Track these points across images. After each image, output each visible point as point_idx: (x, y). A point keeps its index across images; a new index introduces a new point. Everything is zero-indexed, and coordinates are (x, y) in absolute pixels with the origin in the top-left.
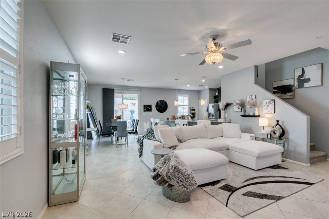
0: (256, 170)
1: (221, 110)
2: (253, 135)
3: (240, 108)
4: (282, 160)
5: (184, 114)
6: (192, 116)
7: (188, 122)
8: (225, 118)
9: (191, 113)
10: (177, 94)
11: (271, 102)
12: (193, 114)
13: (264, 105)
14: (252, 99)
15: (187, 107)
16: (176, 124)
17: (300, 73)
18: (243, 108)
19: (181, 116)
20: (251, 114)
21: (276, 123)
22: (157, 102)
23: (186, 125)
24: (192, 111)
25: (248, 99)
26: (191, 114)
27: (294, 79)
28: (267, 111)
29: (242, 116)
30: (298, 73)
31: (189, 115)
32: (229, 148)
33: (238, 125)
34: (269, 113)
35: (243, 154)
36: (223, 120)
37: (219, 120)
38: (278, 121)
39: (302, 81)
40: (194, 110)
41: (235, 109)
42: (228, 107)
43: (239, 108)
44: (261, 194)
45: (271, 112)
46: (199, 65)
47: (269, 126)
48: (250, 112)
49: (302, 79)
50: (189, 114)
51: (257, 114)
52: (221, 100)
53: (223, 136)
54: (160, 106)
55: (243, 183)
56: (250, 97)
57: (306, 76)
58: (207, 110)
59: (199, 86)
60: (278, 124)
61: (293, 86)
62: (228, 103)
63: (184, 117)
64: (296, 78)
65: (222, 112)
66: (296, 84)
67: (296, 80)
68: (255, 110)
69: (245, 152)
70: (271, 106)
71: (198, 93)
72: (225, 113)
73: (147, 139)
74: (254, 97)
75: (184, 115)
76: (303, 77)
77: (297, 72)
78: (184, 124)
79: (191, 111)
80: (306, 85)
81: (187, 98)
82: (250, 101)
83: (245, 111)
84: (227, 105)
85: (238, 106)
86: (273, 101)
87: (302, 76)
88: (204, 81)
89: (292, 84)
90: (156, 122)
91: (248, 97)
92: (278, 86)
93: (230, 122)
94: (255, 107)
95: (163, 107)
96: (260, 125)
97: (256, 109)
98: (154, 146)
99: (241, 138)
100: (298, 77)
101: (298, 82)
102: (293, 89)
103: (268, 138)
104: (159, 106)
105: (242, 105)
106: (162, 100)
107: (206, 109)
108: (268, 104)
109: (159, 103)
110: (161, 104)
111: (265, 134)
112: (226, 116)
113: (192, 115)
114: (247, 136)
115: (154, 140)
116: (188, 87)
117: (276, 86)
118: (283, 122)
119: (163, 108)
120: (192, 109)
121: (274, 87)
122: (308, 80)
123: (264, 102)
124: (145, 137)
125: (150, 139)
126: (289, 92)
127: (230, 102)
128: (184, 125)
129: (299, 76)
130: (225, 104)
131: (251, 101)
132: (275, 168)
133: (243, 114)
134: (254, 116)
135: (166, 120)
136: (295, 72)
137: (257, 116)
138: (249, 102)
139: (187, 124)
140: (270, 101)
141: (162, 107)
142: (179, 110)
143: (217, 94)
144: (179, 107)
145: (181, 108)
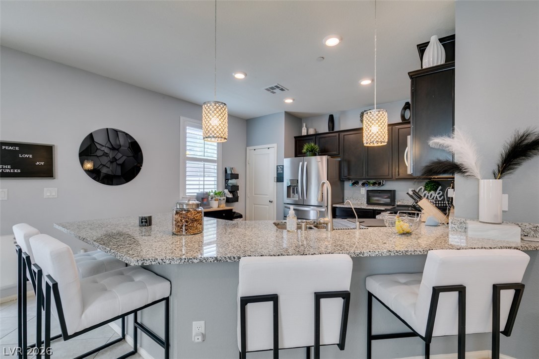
5: (208, 191)
6: (230, 196)
9: (226, 188)
10: (182, 118)
12: (234, 190)
15: (214, 166)
22: (91, 136)
24: (230, 181)
26: (226, 191)
31: (220, 194)
40: (236, 176)
50: (221, 190)
54: (106, 154)
58: (280, 179)
63: (205, 202)
71: (247, 126)
75: (206, 193)
79: (227, 180)
95: (120, 162)
104: (99, 153)
106: (116, 132)
107: (276, 175)
109: (100, 139)
110: (113, 149)
113: (230, 192)
119: (120, 165)
120: (231, 174)
141: (114, 159)
142: (188, 174)
143: (304, 132)
144: (189, 164)
145: (194, 169)
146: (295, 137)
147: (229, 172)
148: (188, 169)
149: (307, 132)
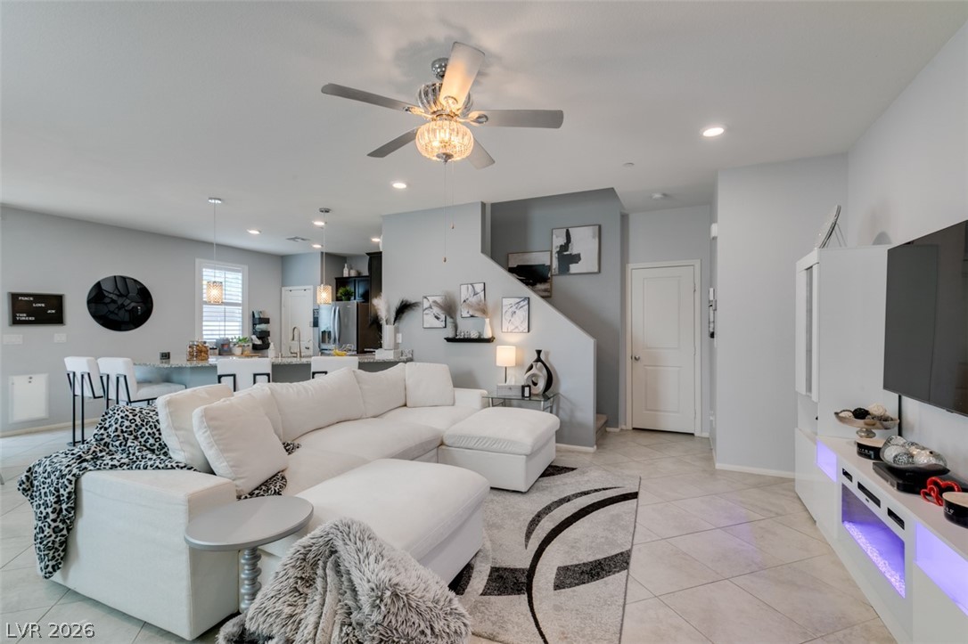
0: (525, 493)
1: (383, 322)
2: (485, 392)
3: (442, 317)
4: (557, 447)
5: (230, 337)
6: (258, 342)
7: (274, 366)
8: (396, 346)
9: (254, 333)
10: (197, 261)
11: (522, 303)
12: (264, 336)
13: (504, 311)
14: (475, 294)
15: (238, 310)
16: (220, 377)
17: (562, 241)
18: (452, 317)
19: (216, 344)
20: (474, 335)
21: (536, 356)
22: (98, 285)
23: (266, 377)
24: (258, 326)
25: (465, 293)
26: (254, 337)
27: (551, 252)
28: (511, 327)
29: (449, 340)
30: (559, 240)
31: (244, 340)
32: (446, 442)
33: (445, 367)
34: (517, 330)
35: (490, 453)
36: (392, 352)
37: (380, 355)
38: (539, 352)
39: (567, 258)
40: (267, 321)
41: (427, 321)
42: (405, 314)
43: (438, 318)
44: (587, 564)
45: (521, 329)
46: (369, 155)
47: (519, 365)
48: (468, 328)
49: (565, 253)
50: (246, 336)
51: (487, 334)
52: (380, 290)
53: (405, 405)
54: (113, 301)
55: (526, 546)
56: (470, 287)
57: (574, 250)
58: (316, 324)
59: (294, 239)
60: (539, 360)
61: (549, 268)
62: (407, 301)
63: (226, 348)
64: (555, 251)
65: (388, 331)
66: (555, 264)
67: (555, 255)
68: (485, 322)
69: (495, 446)
70: (522, 313)
71: (282, 264)
72: (397, 331)
73: (113, 467)
74: (479, 288)
75: (227, 339)
76: (567, 251)
77: (557, 237)
78: (255, 375)
79: (254, 324)
80: (574, 268)
81: (239, 276)
82: (470, 299)
83: (456, 327)
84: (404, 309)
85: (436, 310)
86: (526, 302)
87: (565, 247)
88: (319, 223)
89: (548, 263)
90: (104, 370)
91: (464, 288)
92: (518, 266)
93: (411, 360)
94: (484, 316)
95: (129, 308)
96: (498, 364)
97: (487, 320)
98: (189, 501)
99: (453, 405)
100: (558, 249)
101: (559, 261)
102: (549, 275)
103: (523, 395)
104: (107, 300)
105: (449, 309)
106: (124, 279)
107: (312, 320)
108: (514, 307)
109: (107, 287)
110: (121, 295)
111: (515, 387)
112: (400, 341)
113: (259, 338)
114: (472, 397)
115: (166, 468)
116: (253, 238)
117: (515, 266)
118: (547, 354)
119: (129, 311)
120: (260, 318)
121: (510, 266)
122: (576, 258)
123: (506, 302)
124: (95, 458)
125: (132, 464)
126: (541, 282)
127: (412, 300)
128: (258, 377)
129: (561, 246)
130: (396, 304)
131: (473, 300)
132: (554, 475)
133: (451, 335)
134: (480, 340)
135: (157, 362)
136: (554, 236)
137: (489, 341)
138: (468, 302)
139: (268, 375)
140: (518, 300)
141: (123, 306)
142: (204, 319)
143: (346, 274)
144: (206, 308)
145: (214, 314)
146: (336, 279)
147: (256, 316)
148: (204, 314)
149: (349, 274)
